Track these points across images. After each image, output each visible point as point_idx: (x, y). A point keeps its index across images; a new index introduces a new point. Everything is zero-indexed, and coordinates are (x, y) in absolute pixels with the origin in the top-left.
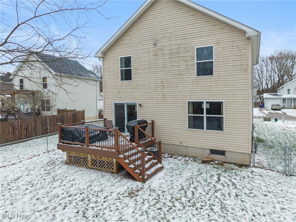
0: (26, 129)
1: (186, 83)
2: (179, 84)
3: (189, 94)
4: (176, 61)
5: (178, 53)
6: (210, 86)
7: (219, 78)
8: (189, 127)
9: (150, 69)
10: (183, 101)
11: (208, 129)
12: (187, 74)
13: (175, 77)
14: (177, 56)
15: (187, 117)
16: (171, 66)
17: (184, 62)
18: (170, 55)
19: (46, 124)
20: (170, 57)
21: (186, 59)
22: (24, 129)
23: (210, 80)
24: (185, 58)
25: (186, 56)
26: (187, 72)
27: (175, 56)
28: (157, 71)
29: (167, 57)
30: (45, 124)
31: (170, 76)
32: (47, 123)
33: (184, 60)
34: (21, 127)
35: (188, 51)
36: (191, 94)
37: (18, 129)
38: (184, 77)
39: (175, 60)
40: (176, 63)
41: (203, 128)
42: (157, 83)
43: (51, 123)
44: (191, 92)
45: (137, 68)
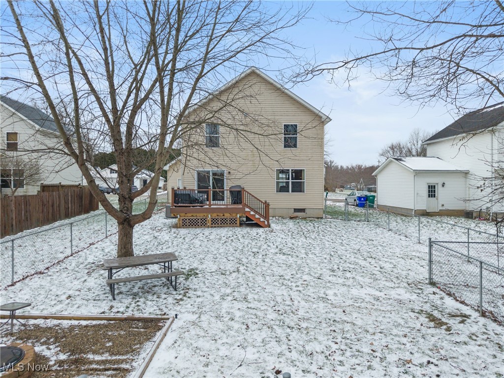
1: (275, 154)
2: (268, 153)
7: (301, 150)
8: (277, 192)
10: (272, 168)
11: (293, 191)
12: (276, 146)
13: (265, 148)
15: (276, 183)
23: (295, 152)
31: (260, 146)
41: (288, 191)
42: (247, 151)
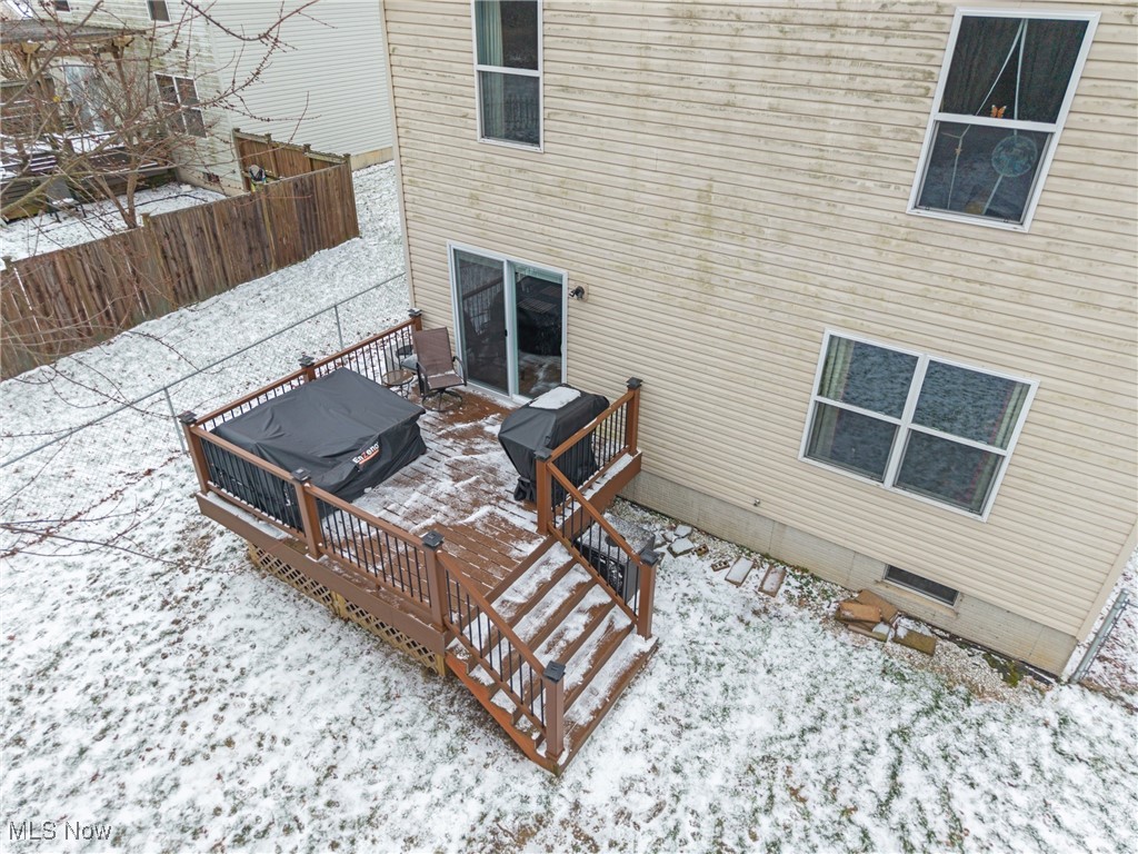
0: (99, 287)
1: (843, 235)
2: (799, 227)
3: (845, 297)
4: (808, 86)
5: (833, 26)
6: (982, 284)
7: (1052, 249)
8: (810, 453)
9: (642, 102)
10: (803, 322)
11: (903, 480)
12: (860, 182)
13: (786, 186)
14: (821, 48)
16: (771, 109)
17: (854, 99)
18: (774, 30)
19: (182, 249)
20: (772, 45)
21: (871, 84)
22: (91, 290)
23: (994, 249)
24: (870, 71)
25: (879, 64)
26: (862, 169)
27: (805, 47)
28: (681, 120)
29: (755, 44)
30: (178, 249)
31: (756, 169)
32: (185, 245)
33: (858, 83)
34: (73, 285)
35: (898, 25)
36: (859, 301)
37: (61, 294)
38: (839, 193)
39: (804, 77)
40: (804, 94)
42: (677, 193)
43: (203, 242)
44: (860, 289)
45: (572, 82)
